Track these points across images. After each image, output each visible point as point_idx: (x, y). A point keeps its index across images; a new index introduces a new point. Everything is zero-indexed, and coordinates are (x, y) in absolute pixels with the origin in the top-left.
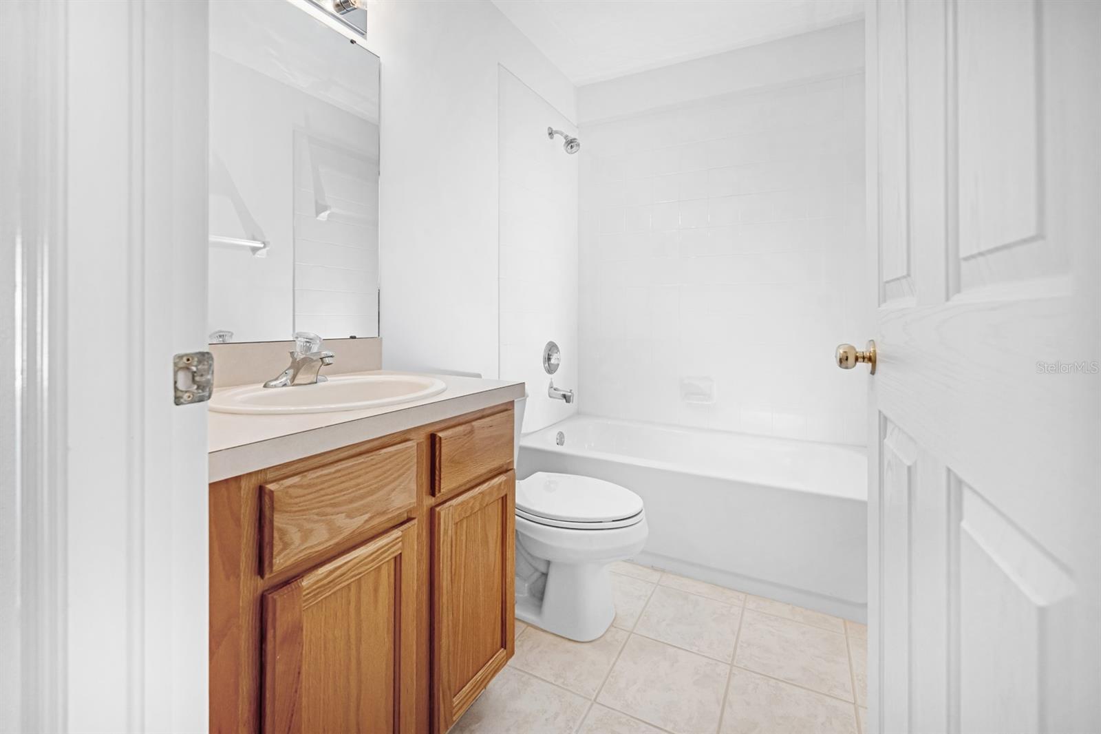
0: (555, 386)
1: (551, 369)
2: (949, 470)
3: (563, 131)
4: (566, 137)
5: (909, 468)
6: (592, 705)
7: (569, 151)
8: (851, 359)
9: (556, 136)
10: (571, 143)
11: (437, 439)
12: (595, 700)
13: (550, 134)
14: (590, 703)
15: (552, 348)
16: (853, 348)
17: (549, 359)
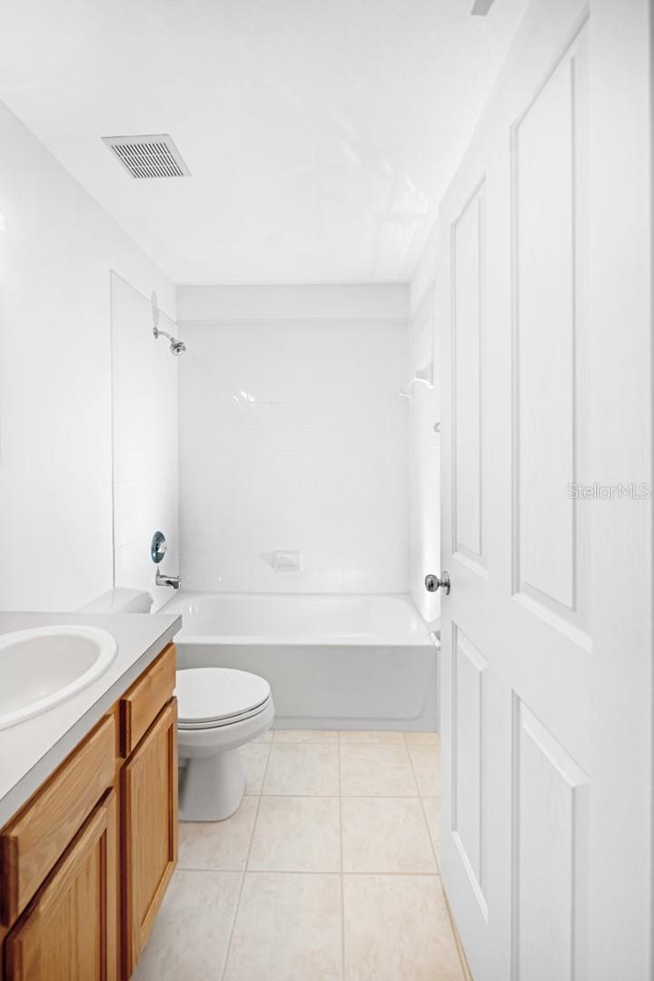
0: (161, 574)
1: (158, 559)
2: (513, 691)
3: (170, 333)
4: (172, 340)
5: (481, 673)
6: (244, 876)
7: (176, 353)
8: (435, 585)
9: (160, 336)
10: (177, 347)
11: (128, 704)
12: (246, 870)
13: (155, 334)
14: (242, 875)
15: (159, 537)
16: (435, 577)
17: (157, 549)
